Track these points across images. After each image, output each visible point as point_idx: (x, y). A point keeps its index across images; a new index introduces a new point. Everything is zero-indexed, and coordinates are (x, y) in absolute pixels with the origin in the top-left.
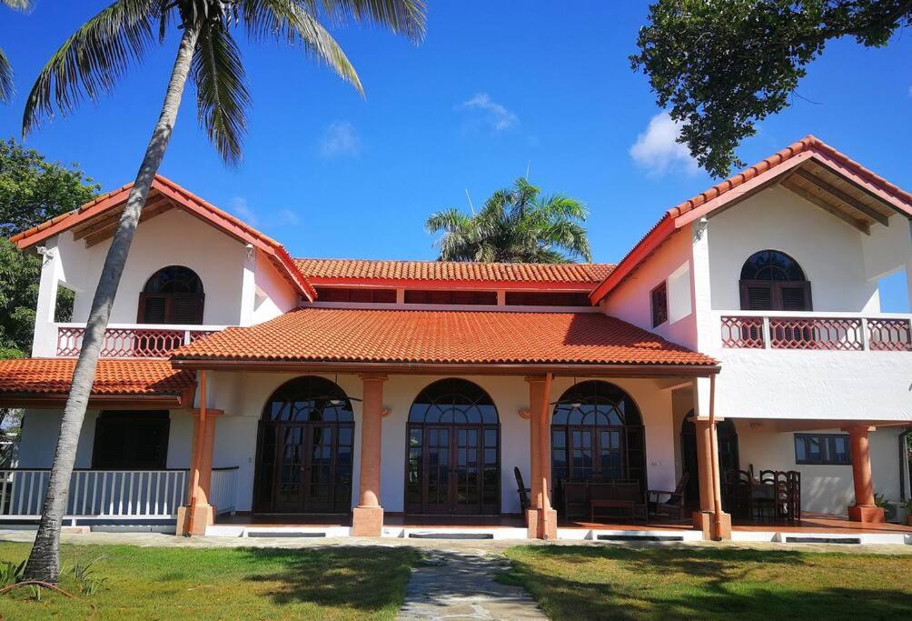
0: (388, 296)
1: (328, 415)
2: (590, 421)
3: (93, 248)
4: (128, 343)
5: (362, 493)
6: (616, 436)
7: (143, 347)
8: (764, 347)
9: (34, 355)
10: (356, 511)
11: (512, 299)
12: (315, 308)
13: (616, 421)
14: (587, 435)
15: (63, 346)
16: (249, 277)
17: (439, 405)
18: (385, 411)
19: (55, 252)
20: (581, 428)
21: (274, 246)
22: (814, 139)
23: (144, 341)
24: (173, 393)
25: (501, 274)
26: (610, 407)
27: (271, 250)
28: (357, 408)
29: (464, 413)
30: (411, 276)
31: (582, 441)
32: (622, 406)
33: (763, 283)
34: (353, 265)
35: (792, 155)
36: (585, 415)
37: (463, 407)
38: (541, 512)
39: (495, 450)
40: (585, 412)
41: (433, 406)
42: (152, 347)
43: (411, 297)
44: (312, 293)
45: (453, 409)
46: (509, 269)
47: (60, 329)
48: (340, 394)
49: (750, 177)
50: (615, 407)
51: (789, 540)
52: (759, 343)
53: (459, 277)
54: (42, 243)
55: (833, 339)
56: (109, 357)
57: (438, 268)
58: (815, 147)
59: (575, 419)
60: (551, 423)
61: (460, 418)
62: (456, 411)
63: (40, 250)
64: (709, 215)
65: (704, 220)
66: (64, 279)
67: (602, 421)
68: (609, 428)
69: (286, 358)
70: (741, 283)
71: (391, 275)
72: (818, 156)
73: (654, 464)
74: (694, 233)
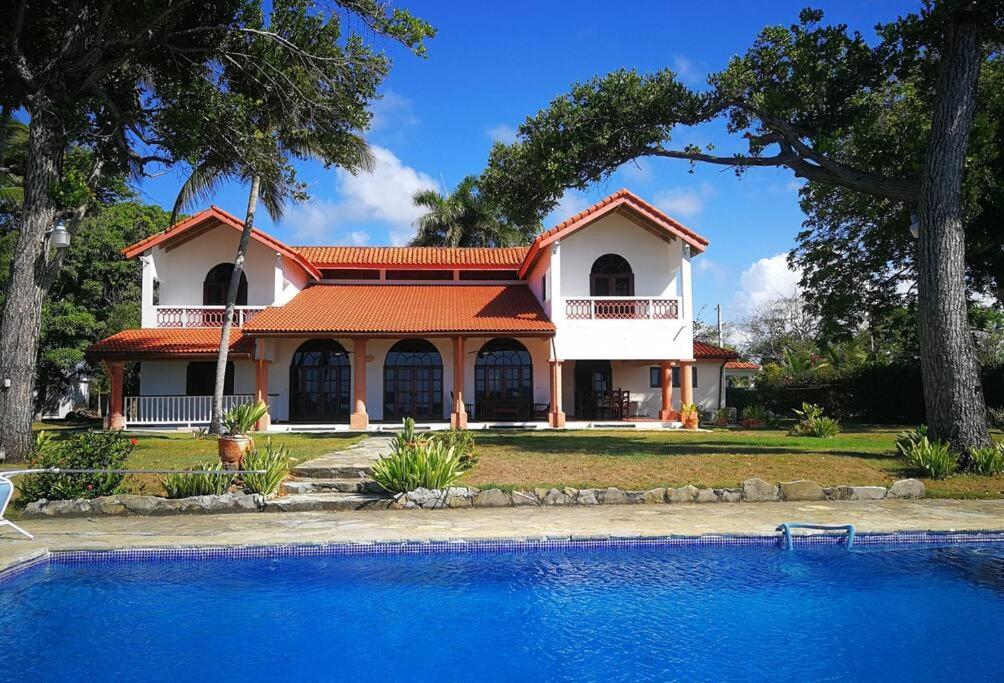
0: (375, 275)
1: (333, 361)
2: (500, 362)
3: (170, 253)
4: (199, 318)
5: (355, 405)
6: (515, 371)
7: (208, 320)
8: (591, 318)
9: (143, 326)
10: (352, 416)
11: (464, 275)
12: (322, 285)
14: (498, 371)
15: (161, 320)
16: (278, 273)
18: (370, 358)
19: (150, 259)
20: (494, 366)
21: (294, 254)
22: (626, 190)
23: (208, 316)
24: (245, 351)
25: (456, 257)
26: (513, 352)
27: (292, 257)
28: (351, 357)
29: (420, 359)
30: (389, 261)
33: (605, 276)
34: (348, 252)
35: (612, 201)
36: (497, 358)
37: (419, 355)
38: (458, 414)
39: (440, 381)
42: (213, 320)
43: (391, 275)
44: (319, 275)
45: (414, 356)
46: (463, 253)
47: (158, 310)
48: (340, 348)
49: (601, 207)
51: (596, 426)
53: (425, 262)
54: (142, 254)
55: (642, 313)
56: (191, 327)
57: (410, 253)
58: (627, 196)
61: (417, 362)
62: (415, 358)
63: (141, 258)
64: (562, 239)
65: (557, 243)
66: (156, 276)
69: (309, 331)
70: (591, 275)
71: (375, 261)
72: (628, 202)
73: (538, 388)
74: (552, 251)
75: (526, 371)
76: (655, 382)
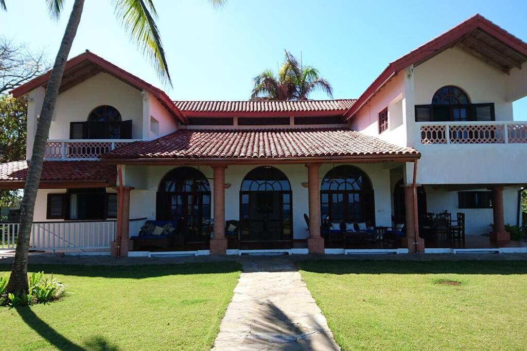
2: (342, 188)
6: (357, 195)
8: (446, 143)
11: (298, 121)
12: (189, 131)
13: (357, 187)
14: (341, 196)
17: (258, 181)
18: (227, 185)
20: (338, 192)
25: (292, 107)
26: (354, 180)
27: (158, 95)
29: (272, 185)
30: (241, 110)
31: (338, 198)
32: (360, 179)
36: (339, 185)
37: (271, 182)
39: (289, 205)
40: (340, 183)
41: (254, 182)
43: (242, 122)
45: (266, 183)
50: (356, 180)
52: (443, 141)
53: (268, 109)
59: (334, 187)
60: (320, 190)
61: (269, 188)
62: (267, 184)
65: (412, 68)
67: (349, 188)
68: (354, 192)
71: (229, 110)
72: (483, 27)
73: (379, 211)
74: (406, 76)
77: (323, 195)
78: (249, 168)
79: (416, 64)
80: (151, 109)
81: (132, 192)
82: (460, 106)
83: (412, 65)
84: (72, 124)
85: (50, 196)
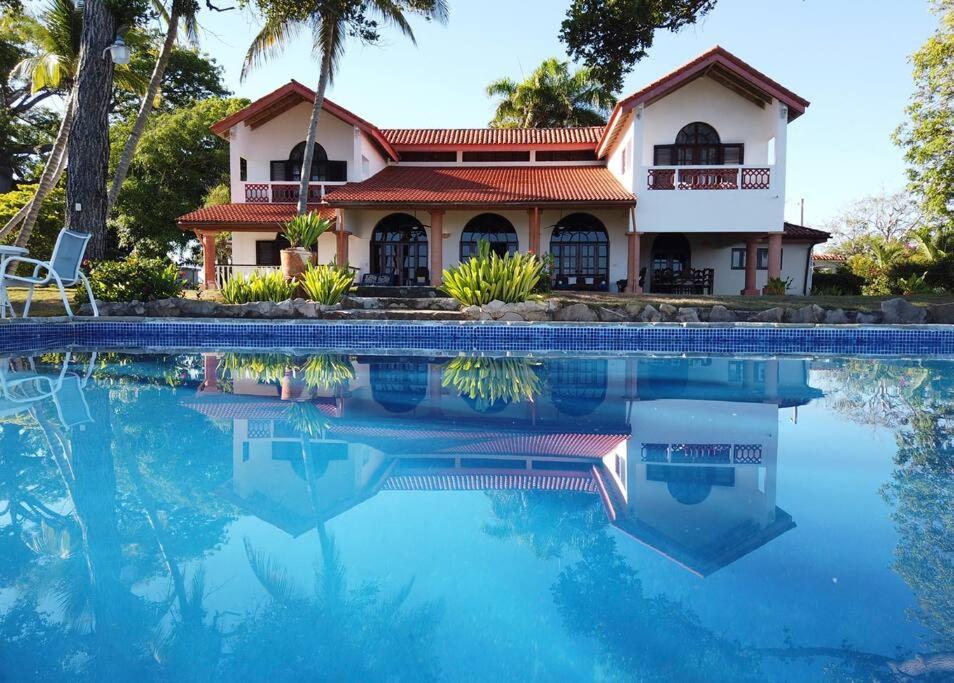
0: (452, 157)
3: (255, 131)
8: (674, 189)
9: (233, 201)
11: (540, 156)
15: (249, 195)
25: (532, 137)
27: (370, 131)
28: (428, 231)
29: (495, 235)
30: (465, 142)
43: (467, 157)
44: (397, 155)
46: (539, 133)
47: (246, 185)
52: (671, 186)
53: (501, 142)
56: (277, 202)
57: (486, 134)
60: (550, 241)
65: (641, 107)
69: (387, 201)
71: (451, 142)
72: (722, 60)
73: (615, 265)
74: (635, 116)
75: (602, 249)
76: (736, 264)
77: (554, 247)
78: (470, 215)
79: (648, 103)
80: (362, 147)
81: (350, 236)
82: (708, 146)
83: (643, 104)
84: (272, 163)
85: (259, 243)
